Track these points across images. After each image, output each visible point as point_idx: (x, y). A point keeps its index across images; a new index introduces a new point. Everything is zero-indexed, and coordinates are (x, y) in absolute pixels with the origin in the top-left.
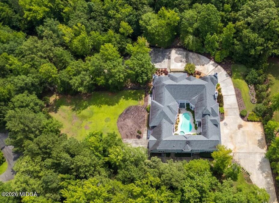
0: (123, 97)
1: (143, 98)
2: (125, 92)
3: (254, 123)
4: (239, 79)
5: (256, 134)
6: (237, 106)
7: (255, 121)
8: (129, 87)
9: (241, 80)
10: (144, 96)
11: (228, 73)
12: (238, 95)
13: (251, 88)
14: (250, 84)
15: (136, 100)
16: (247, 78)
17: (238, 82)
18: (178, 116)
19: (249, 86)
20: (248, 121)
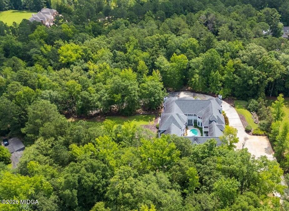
0: (135, 119)
1: (154, 120)
2: (137, 116)
3: (259, 136)
4: (241, 109)
5: (262, 144)
6: (242, 125)
7: (260, 135)
8: (141, 114)
9: (243, 110)
10: (154, 118)
11: (231, 105)
12: (242, 118)
13: (253, 114)
14: (252, 111)
15: (148, 121)
16: (249, 107)
17: (241, 111)
18: (186, 131)
19: (252, 113)
20: (253, 135)
